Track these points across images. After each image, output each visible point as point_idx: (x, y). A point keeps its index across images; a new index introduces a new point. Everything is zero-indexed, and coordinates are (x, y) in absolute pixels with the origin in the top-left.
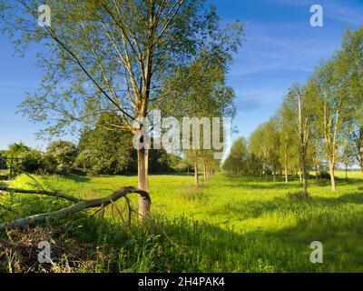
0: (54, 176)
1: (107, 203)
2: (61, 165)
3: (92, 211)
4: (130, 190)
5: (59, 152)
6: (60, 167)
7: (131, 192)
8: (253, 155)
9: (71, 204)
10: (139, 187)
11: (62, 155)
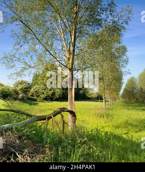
0: (17, 101)
1: (50, 118)
2: (21, 95)
3: (40, 123)
4: (63, 110)
5: (20, 87)
6: (20, 96)
7: (64, 111)
8: (141, 89)
9: (27, 118)
10: (69, 108)
11: (22, 89)
